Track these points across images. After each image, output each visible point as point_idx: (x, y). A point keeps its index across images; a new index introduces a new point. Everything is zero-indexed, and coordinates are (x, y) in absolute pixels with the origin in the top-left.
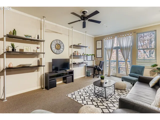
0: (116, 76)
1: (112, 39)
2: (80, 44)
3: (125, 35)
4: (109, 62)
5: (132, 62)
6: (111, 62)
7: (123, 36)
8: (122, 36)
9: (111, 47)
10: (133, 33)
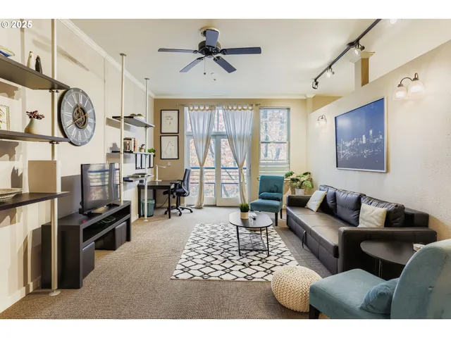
0: (215, 206)
1: (208, 110)
2: (139, 115)
3: (240, 108)
4: (199, 170)
5: (250, 170)
6: (205, 170)
7: (235, 108)
8: (232, 109)
9: (206, 132)
10: (254, 105)
